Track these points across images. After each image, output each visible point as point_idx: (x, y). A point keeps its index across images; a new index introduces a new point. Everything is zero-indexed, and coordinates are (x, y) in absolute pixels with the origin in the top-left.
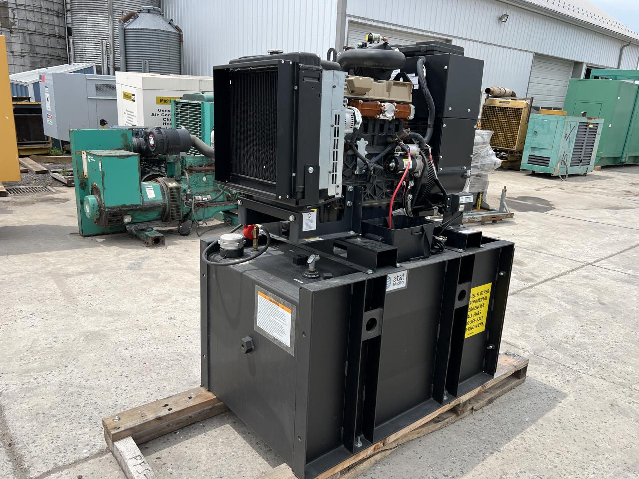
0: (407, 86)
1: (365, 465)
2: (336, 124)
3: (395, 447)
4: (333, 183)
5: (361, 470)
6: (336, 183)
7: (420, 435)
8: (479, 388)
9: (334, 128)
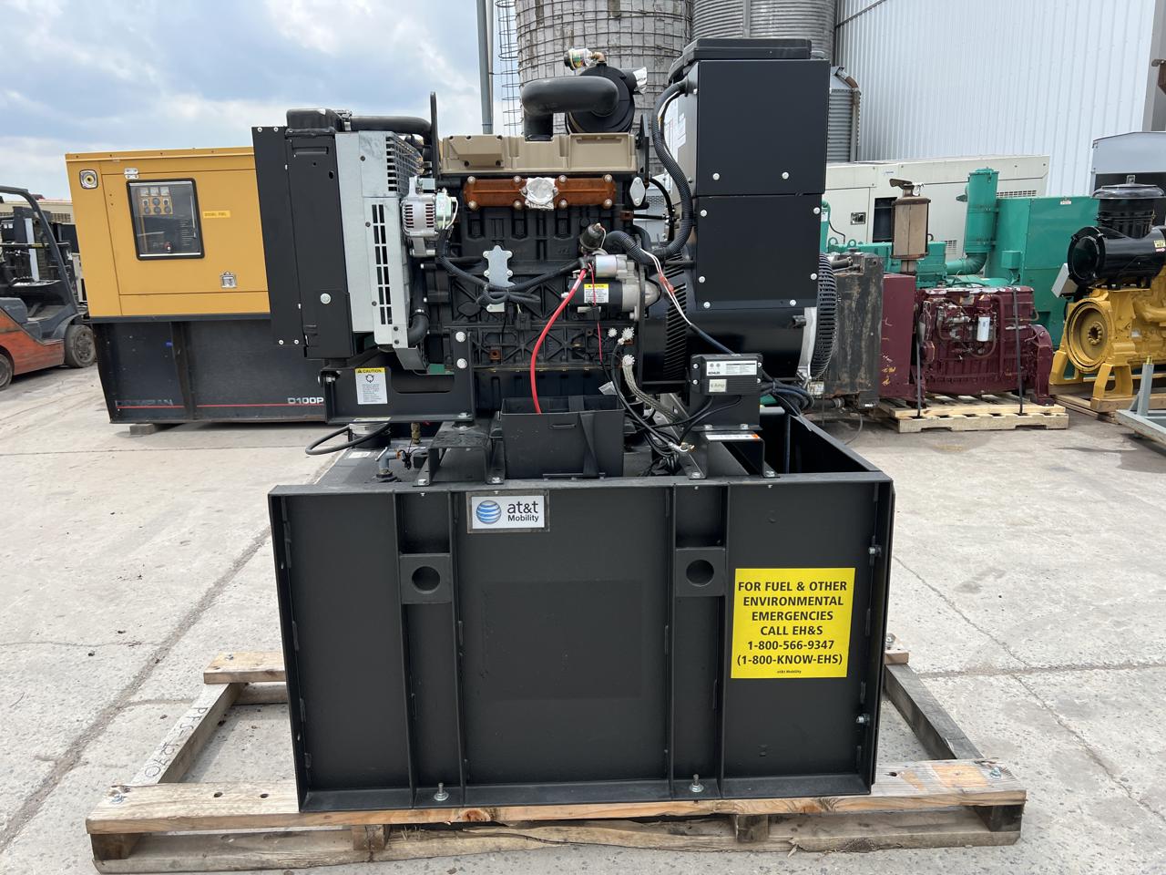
0: (619, 141)
1: (468, 844)
2: (375, 221)
3: (558, 843)
4: (383, 322)
5: (456, 850)
6: (390, 322)
7: (626, 844)
8: (807, 801)
9: (372, 228)
